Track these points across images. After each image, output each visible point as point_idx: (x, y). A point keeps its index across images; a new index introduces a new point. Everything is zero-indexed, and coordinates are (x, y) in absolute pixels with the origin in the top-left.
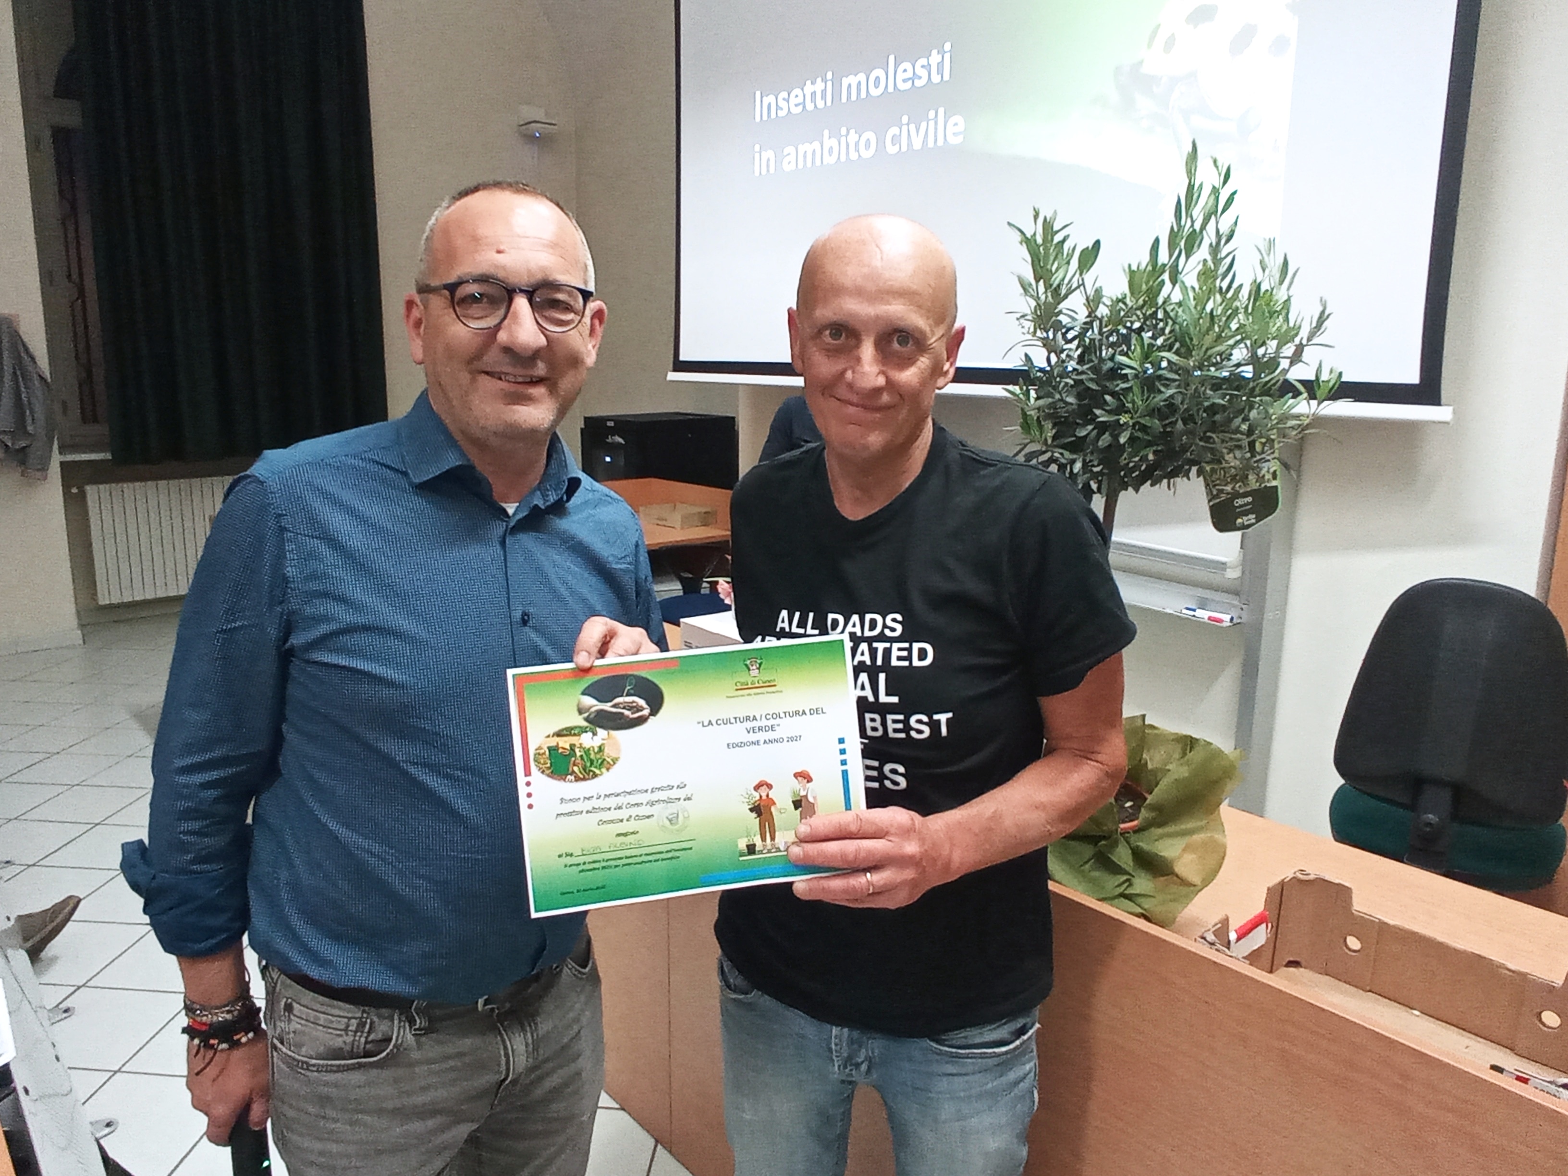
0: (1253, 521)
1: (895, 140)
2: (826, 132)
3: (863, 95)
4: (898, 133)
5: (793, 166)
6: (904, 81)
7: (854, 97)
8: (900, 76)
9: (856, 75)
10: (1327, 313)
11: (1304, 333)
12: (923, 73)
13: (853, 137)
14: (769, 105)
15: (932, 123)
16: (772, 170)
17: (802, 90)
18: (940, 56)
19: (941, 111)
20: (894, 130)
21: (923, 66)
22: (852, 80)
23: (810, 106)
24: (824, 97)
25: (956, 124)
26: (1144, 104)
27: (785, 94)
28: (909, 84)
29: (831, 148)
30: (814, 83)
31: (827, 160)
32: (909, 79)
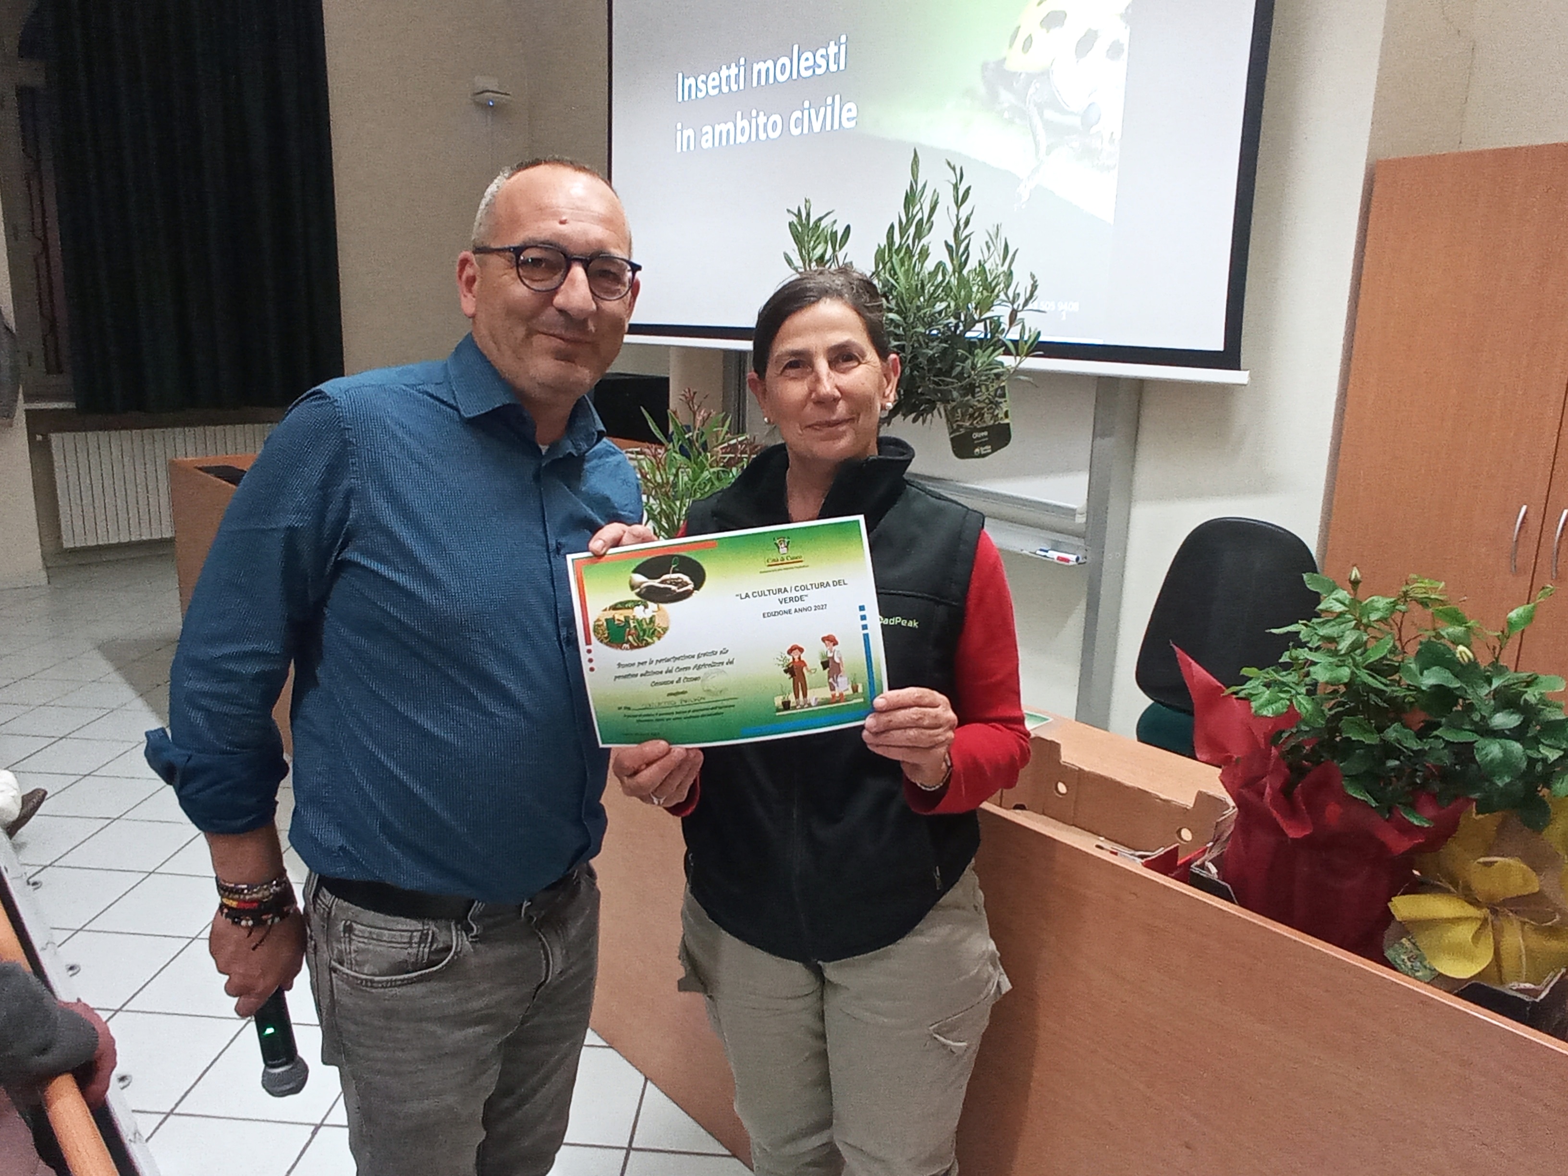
0: (990, 451)
1: (799, 122)
2: (739, 114)
3: (771, 80)
4: (801, 117)
5: (710, 144)
6: (807, 69)
7: (763, 82)
8: (803, 64)
9: (765, 62)
10: (1037, 287)
11: (1021, 301)
12: (822, 62)
13: (762, 119)
14: (690, 86)
15: (829, 109)
16: (692, 147)
17: (719, 74)
18: (837, 47)
19: (837, 97)
20: (797, 114)
21: (822, 56)
22: (762, 66)
23: (725, 89)
24: (737, 82)
25: (850, 110)
26: (1006, 97)
27: (703, 77)
28: (810, 72)
29: (743, 128)
30: (728, 68)
31: (740, 139)
32: (811, 67)
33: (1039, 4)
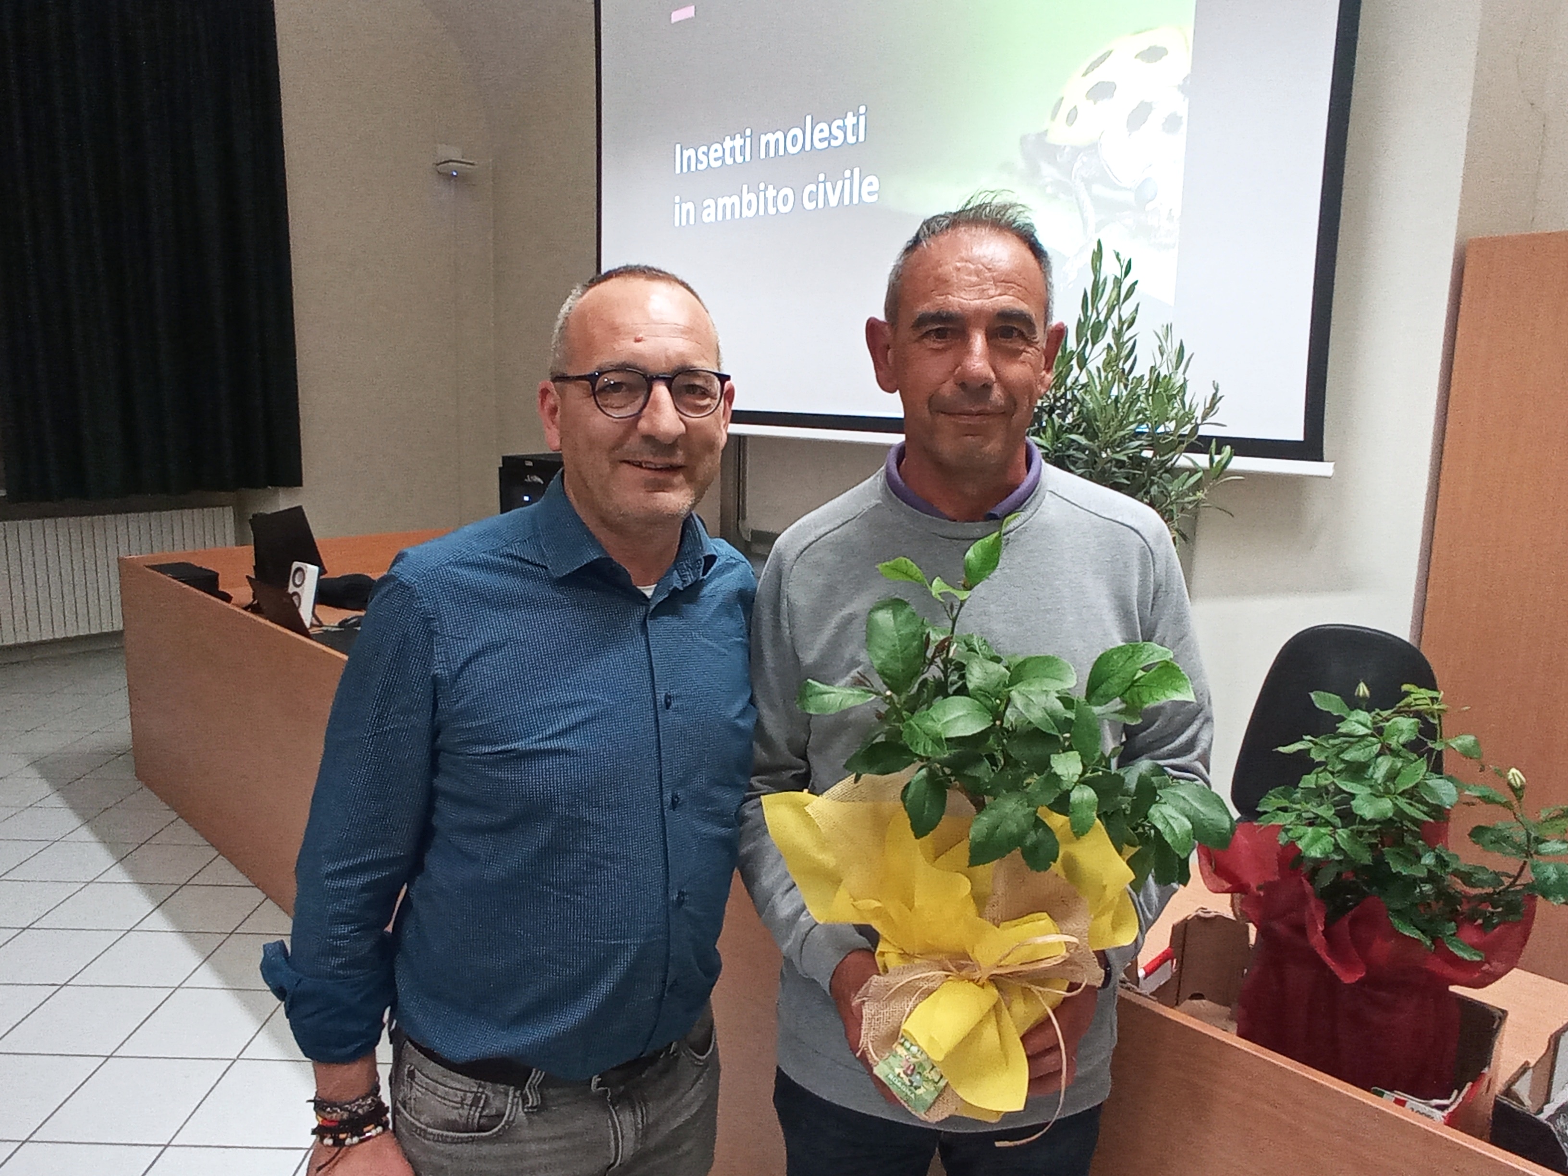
1: (813, 197)
2: (745, 187)
3: (781, 152)
4: (815, 190)
5: (712, 218)
6: (821, 140)
7: (772, 154)
8: (817, 136)
9: (774, 133)
10: (1219, 395)
11: (1199, 413)
12: (839, 134)
13: (771, 192)
14: (689, 158)
15: (847, 182)
16: (692, 221)
17: (722, 145)
18: (855, 118)
19: (856, 171)
20: (812, 187)
21: (838, 127)
22: (771, 137)
23: (729, 161)
24: (743, 153)
25: (871, 184)
26: (1048, 171)
27: (705, 149)
28: (826, 144)
29: (750, 202)
30: (733, 138)
31: (746, 213)
32: (825, 139)
33: (1085, 75)
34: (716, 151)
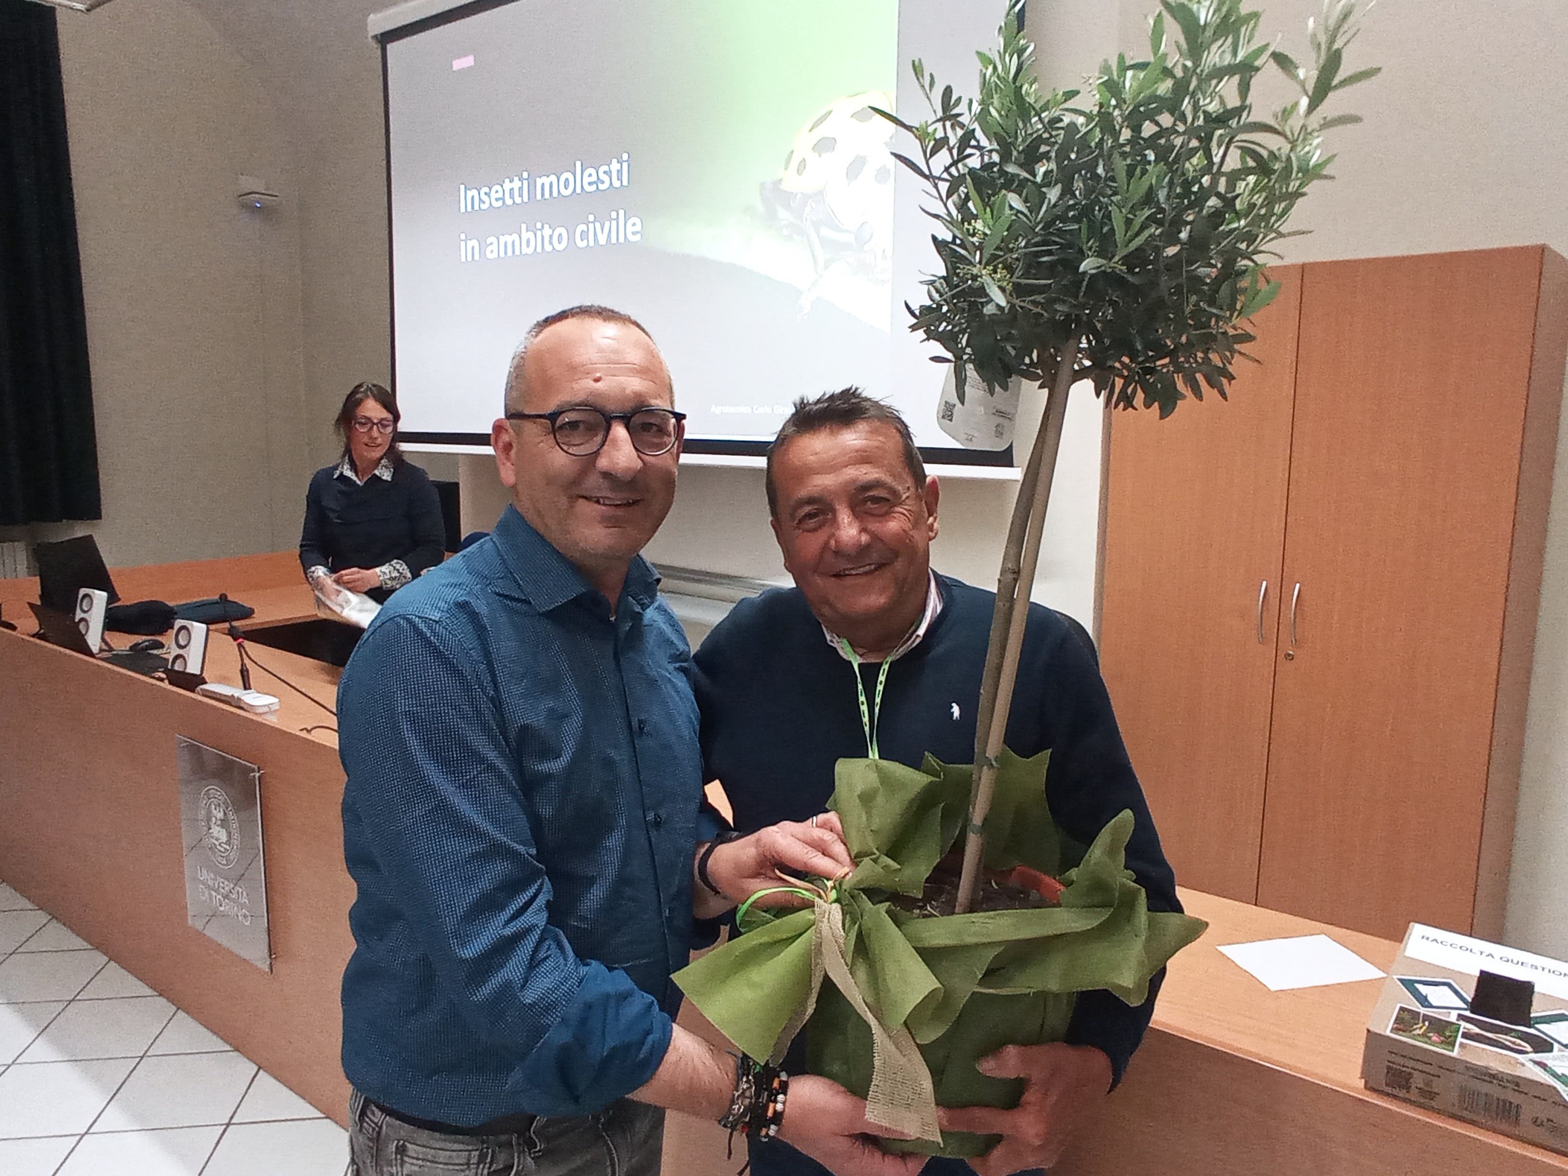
1: (584, 235)
2: (524, 226)
3: (555, 194)
4: (586, 230)
5: (495, 255)
6: (590, 184)
7: (547, 196)
8: (586, 180)
9: (548, 176)
12: (606, 178)
13: (547, 231)
14: (473, 198)
15: (614, 223)
16: (477, 257)
17: (502, 186)
18: (619, 164)
19: (621, 212)
20: (582, 227)
21: (605, 172)
22: (546, 181)
23: (509, 202)
24: (521, 195)
25: (634, 224)
26: (784, 215)
27: (486, 189)
28: (594, 187)
29: (528, 241)
30: (512, 181)
31: (525, 250)
32: (594, 182)
33: (810, 131)
34: (497, 192)
